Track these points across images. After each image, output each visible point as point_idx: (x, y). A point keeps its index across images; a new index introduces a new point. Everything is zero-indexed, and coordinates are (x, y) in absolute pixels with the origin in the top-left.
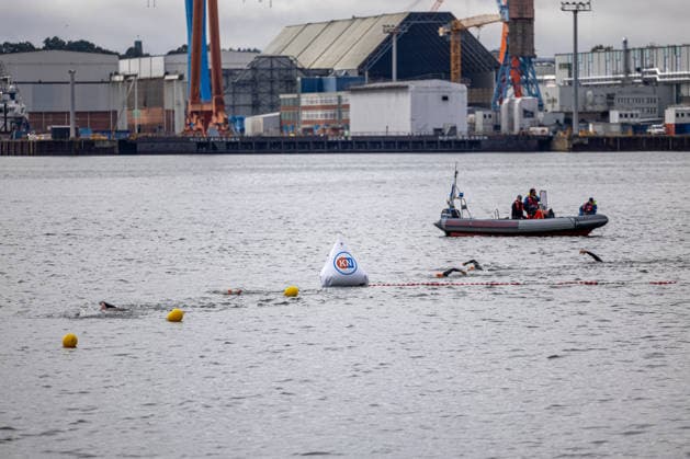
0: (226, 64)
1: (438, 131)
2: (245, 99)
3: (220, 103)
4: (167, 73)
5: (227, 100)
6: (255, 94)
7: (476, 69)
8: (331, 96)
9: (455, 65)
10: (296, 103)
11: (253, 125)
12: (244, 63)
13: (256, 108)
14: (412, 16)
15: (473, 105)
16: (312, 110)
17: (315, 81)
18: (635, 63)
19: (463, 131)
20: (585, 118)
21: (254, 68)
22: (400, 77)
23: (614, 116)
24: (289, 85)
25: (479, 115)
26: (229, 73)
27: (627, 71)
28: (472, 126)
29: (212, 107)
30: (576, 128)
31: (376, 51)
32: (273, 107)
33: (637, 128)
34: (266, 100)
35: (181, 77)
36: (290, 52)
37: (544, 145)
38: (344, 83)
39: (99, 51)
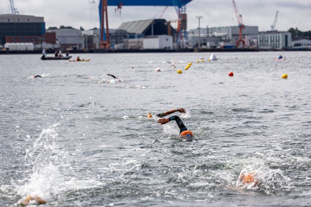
0: (110, 32)
1: (166, 48)
2: (114, 40)
3: (108, 41)
4: (94, 34)
5: (110, 41)
6: (117, 39)
7: (173, 32)
8: (136, 40)
9: (169, 32)
10: (127, 42)
11: (116, 47)
12: (114, 32)
13: (117, 43)
14: (156, 21)
15: (174, 42)
16: (132, 43)
17: (132, 36)
18: (210, 32)
19: (172, 48)
20: (201, 45)
22: (154, 34)
23: (208, 44)
24: (125, 37)
25: (175, 44)
26: (110, 34)
27: (208, 33)
28: (173, 46)
29: (106, 42)
30: (199, 47)
31: (146, 29)
32: (121, 42)
33: (215, 47)
34: (119, 40)
35: (98, 35)
36: (125, 29)
37: (192, 51)
38: (139, 36)
39: (73, 29)
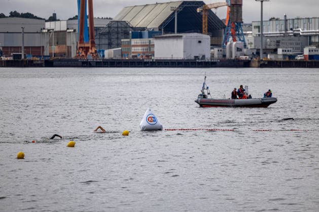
0: (96, 24)
1: (196, 57)
2: (105, 41)
3: (93, 43)
4: (68, 29)
5: (97, 41)
6: (110, 39)
7: (215, 28)
8: (145, 40)
9: (205, 26)
10: (129, 43)
11: (109, 53)
12: (104, 24)
13: (110, 46)
14: (184, 3)
15: (213, 45)
16: (136, 47)
17: (138, 33)
18: (290, 26)
19: (208, 57)
20: (266, 52)
21: (109, 27)
22: (179, 31)
23: (280, 51)
24: (126, 34)
25: (216, 50)
26: (97, 29)
27: (286, 30)
28: (212, 55)
29: (89, 45)
30: (262, 57)
31: (167, 19)
32: (118, 45)
33: (291, 57)
34: (115, 42)
35: (75, 31)
36: (126, 19)
37: (247, 64)
38: (152, 34)
39: (36, 18)
